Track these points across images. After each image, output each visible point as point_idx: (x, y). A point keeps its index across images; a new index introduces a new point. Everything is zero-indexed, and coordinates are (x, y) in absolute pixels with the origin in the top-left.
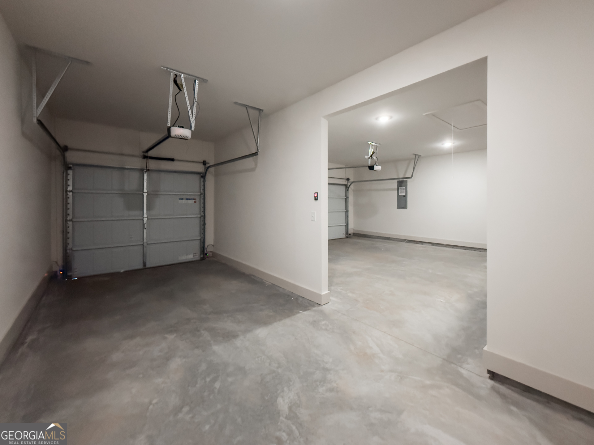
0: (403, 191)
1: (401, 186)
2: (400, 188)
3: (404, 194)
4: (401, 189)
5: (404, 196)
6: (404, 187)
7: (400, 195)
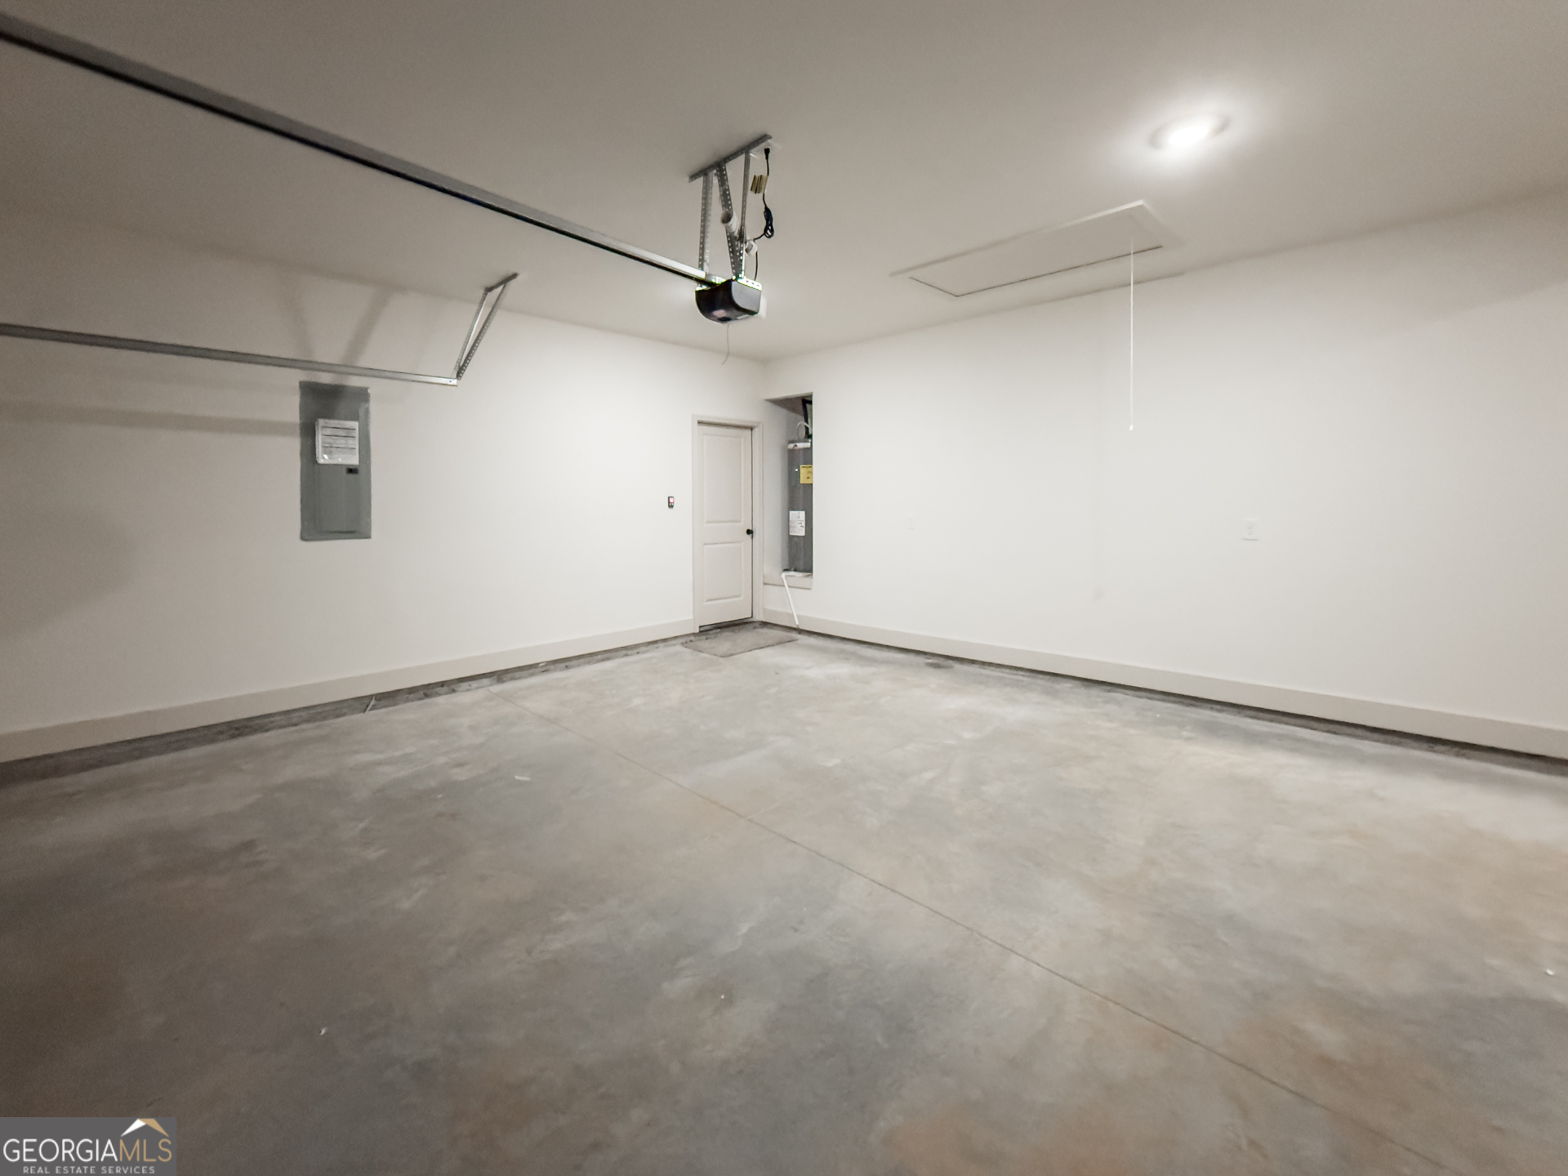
0: (341, 442)
1: (330, 415)
2: (321, 422)
3: (353, 460)
4: (329, 432)
5: (352, 470)
6: (355, 425)
7: (322, 465)
